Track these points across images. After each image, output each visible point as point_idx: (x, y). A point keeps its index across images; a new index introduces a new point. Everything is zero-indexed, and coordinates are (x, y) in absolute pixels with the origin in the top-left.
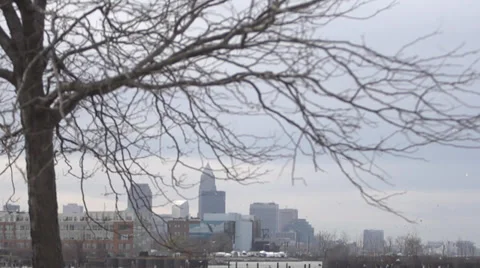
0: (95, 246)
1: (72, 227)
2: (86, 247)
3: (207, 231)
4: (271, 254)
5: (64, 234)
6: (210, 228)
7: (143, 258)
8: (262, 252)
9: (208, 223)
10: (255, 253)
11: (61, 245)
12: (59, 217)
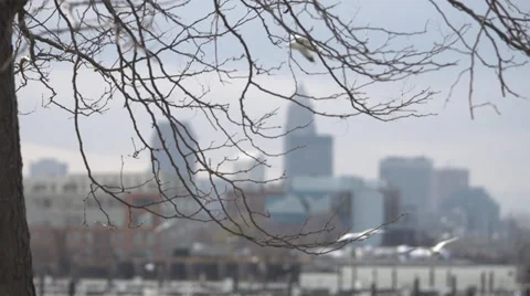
0: (89, 237)
1: (47, 203)
2: (73, 240)
3: (299, 209)
4: (419, 252)
5: (34, 216)
6: (306, 206)
7: (179, 260)
8: (402, 249)
9: (301, 195)
10: (388, 251)
11: (28, 235)
12: (24, 183)
